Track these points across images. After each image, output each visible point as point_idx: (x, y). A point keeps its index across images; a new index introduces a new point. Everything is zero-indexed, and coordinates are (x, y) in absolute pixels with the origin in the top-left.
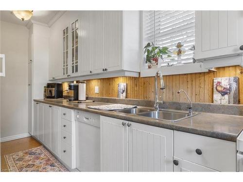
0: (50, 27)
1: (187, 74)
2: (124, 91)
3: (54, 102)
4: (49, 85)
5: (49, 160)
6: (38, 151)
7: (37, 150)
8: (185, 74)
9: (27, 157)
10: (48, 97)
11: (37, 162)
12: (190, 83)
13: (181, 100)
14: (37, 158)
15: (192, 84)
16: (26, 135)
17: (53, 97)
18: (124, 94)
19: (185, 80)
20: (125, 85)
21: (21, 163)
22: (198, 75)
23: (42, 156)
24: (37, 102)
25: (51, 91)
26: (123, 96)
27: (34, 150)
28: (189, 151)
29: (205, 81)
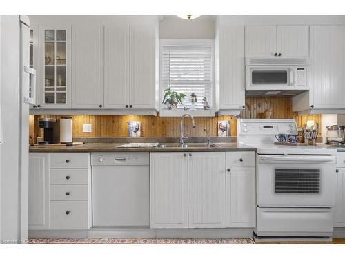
2: (137, 130)
13: (197, 136)
18: (139, 132)
20: (139, 123)
28: (235, 162)
29: (212, 122)
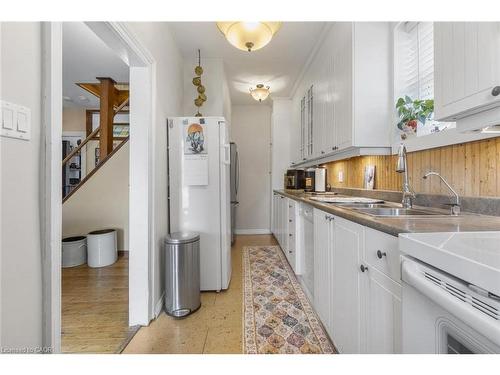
0: (291, 99)
1: (465, 144)
2: (371, 178)
3: (293, 194)
4: (290, 173)
5: (280, 261)
6: (273, 250)
7: (273, 248)
8: (461, 144)
9: (260, 253)
10: (288, 187)
11: (268, 260)
12: (469, 159)
14: (270, 256)
15: (473, 162)
16: (267, 231)
17: (293, 188)
18: (372, 182)
19: (462, 154)
20: (373, 168)
21: (254, 256)
22: (483, 145)
23: (275, 256)
24: (276, 192)
25: (290, 180)
26: (369, 186)
27: (270, 247)
29: (497, 154)
